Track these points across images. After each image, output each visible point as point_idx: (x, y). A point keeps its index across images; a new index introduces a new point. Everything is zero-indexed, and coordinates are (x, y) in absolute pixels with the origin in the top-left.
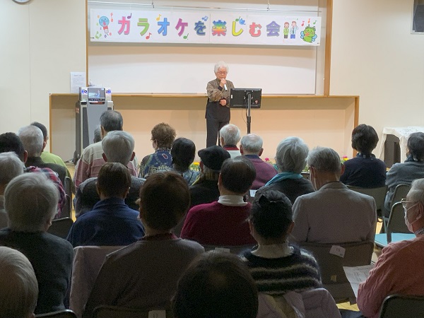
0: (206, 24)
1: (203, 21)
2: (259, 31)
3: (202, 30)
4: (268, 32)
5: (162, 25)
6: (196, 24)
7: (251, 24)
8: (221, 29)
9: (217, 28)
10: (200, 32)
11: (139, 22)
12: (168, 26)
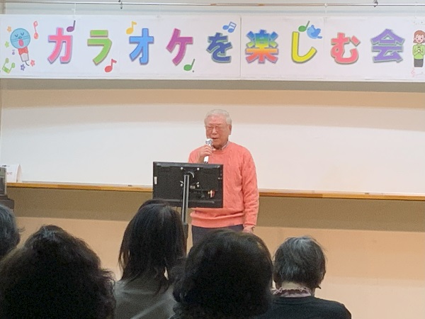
0: (232, 38)
1: (225, 33)
2: (354, 53)
3: (223, 52)
4: (376, 54)
5: (138, 43)
6: (211, 38)
7: (336, 37)
8: (266, 48)
9: (256, 46)
10: (219, 56)
11: (90, 38)
12: (150, 45)
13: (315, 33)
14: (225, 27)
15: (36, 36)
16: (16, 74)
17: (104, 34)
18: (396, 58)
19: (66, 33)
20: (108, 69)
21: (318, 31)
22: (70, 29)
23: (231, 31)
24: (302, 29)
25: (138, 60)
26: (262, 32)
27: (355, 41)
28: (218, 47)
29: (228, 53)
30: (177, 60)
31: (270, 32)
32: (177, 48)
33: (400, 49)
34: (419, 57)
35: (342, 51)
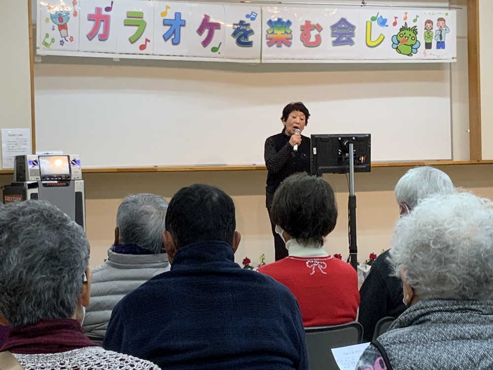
0: (254, 26)
1: (248, 21)
3: (246, 37)
5: (171, 25)
6: (235, 25)
8: (282, 34)
9: (275, 32)
10: (242, 41)
11: (126, 18)
12: (182, 28)
14: (247, 16)
15: (75, 14)
17: (140, 16)
19: (104, 13)
20: (143, 47)
22: (108, 9)
23: (253, 19)
25: (170, 41)
26: (279, 20)
28: (242, 33)
29: (251, 38)
30: (205, 43)
31: (285, 20)
32: (206, 32)
34: (429, 41)
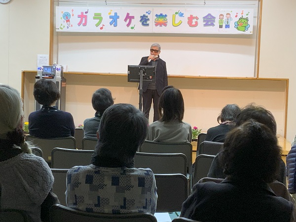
2: (196, 22)
3: (146, 22)
4: (205, 23)
5: (113, 18)
6: (141, 17)
7: (189, 16)
8: (163, 21)
9: (159, 20)
10: (144, 23)
11: (94, 16)
12: (118, 19)
13: (182, 15)
14: (147, 12)
15: (73, 15)
16: (65, 30)
17: (100, 15)
18: (212, 25)
19: (85, 14)
20: (101, 28)
21: (183, 14)
22: (86, 13)
23: (149, 14)
24: (176, 13)
25: (113, 25)
26: (161, 14)
27: (197, 18)
28: (144, 20)
29: (148, 22)
30: (128, 25)
31: (164, 14)
32: (128, 20)
33: (214, 21)
34: (221, 24)
35: (192, 22)
